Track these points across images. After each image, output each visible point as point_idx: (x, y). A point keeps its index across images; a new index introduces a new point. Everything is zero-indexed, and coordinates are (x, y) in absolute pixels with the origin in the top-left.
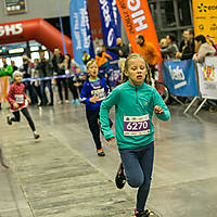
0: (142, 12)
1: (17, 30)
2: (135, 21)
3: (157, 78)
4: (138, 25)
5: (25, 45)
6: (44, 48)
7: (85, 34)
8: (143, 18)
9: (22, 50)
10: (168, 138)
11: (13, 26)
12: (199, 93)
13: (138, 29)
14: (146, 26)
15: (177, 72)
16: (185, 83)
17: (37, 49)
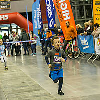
0: (68, 11)
1: (6, 18)
2: (64, 15)
3: (74, 44)
4: (66, 17)
5: (10, 26)
6: (19, 27)
7: (39, 21)
8: (69, 14)
9: (8, 28)
10: (79, 74)
11: (4, 16)
12: (95, 52)
13: (65, 19)
14: (70, 18)
16: (88, 47)
17: (15, 28)
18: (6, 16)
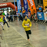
1: (6, 5)
3: (35, 16)
4: (31, 4)
5: (7, 8)
7: (20, 6)
8: (33, 3)
10: (38, 29)
13: (31, 5)
14: (33, 5)
15: (40, 15)
16: (41, 17)
17: (10, 9)
18: (6, 4)
